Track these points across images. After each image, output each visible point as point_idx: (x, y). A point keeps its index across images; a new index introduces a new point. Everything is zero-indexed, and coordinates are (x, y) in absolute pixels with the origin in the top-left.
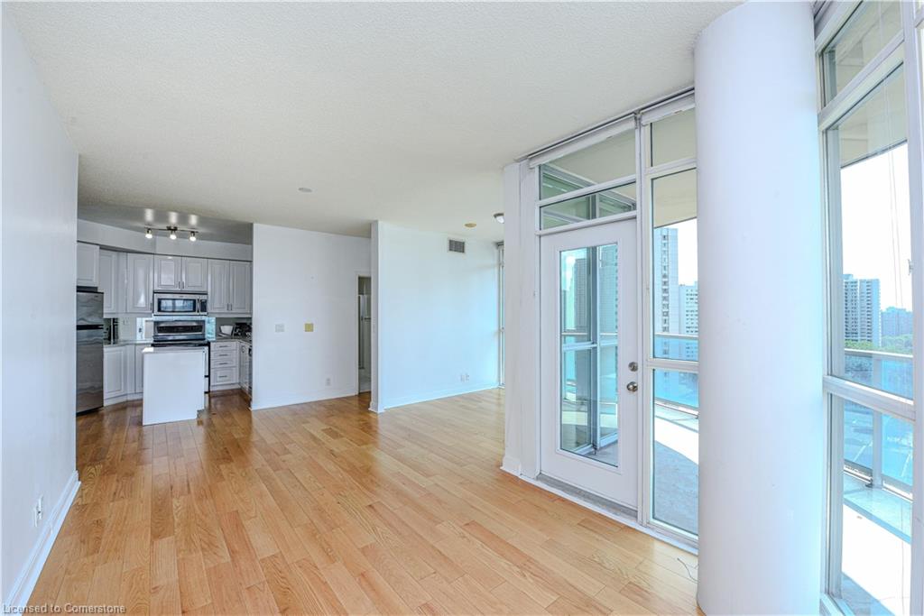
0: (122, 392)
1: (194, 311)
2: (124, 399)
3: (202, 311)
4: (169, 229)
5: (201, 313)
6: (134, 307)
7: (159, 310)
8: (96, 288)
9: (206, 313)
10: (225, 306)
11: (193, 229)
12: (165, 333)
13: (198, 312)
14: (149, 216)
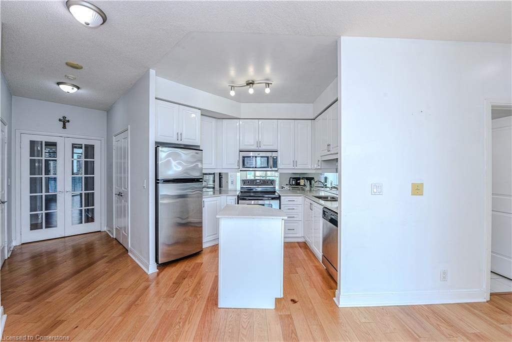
1: (268, 167)
3: (274, 167)
4: (248, 84)
5: (274, 169)
7: (244, 165)
8: (199, 146)
9: (276, 169)
10: (292, 162)
11: (267, 80)
12: (247, 185)
13: (271, 168)
14: (232, 72)
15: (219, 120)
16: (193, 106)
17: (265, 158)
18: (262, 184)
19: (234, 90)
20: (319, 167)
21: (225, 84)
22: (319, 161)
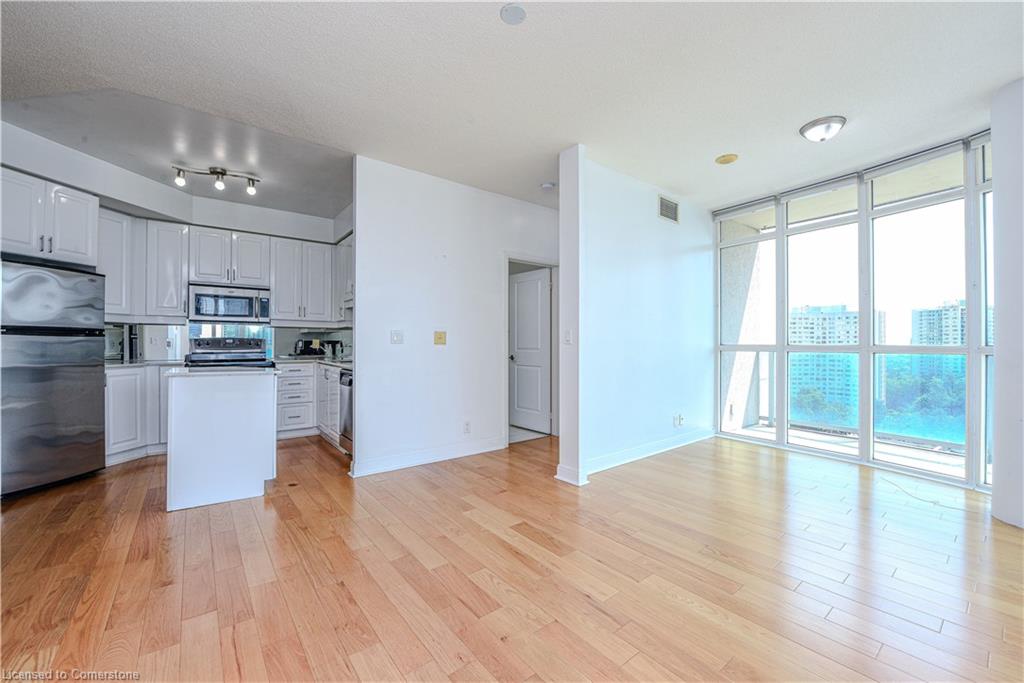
0: (139, 442)
1: (250, 315)
2: (141, 454)
3: (262, 315)
4: (214, 172)
5: (261, 319)
6: (157, 307)
7: (198, 311)
8: (94, 267)
9: (266, 320)
10: (297, 309)
11: (252, 174)
12: (206, 349)
13: (256, 317)
14: (181, 146)
15: (138, 219)
16: (83, 187)
17: (244, 300)
18: (237, 347)
19: (184, 177)
20: (342, 319)
21: (165, 162)
22: (341, 309)
